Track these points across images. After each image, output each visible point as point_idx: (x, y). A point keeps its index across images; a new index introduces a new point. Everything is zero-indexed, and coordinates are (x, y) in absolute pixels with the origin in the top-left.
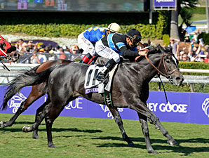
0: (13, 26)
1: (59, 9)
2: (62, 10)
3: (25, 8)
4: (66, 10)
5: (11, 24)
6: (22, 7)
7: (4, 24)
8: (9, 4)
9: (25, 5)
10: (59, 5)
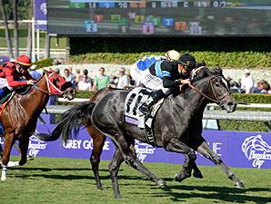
0: (137, 55)
1: (192, 34)
2: (196, 34)
3: (151, 32)
4: (200, 34)
5: (134, 52)
6: (148, 31)
7: (126, 52)
8: (131, 28)
9: (152, 28)
10: (192, 28)
